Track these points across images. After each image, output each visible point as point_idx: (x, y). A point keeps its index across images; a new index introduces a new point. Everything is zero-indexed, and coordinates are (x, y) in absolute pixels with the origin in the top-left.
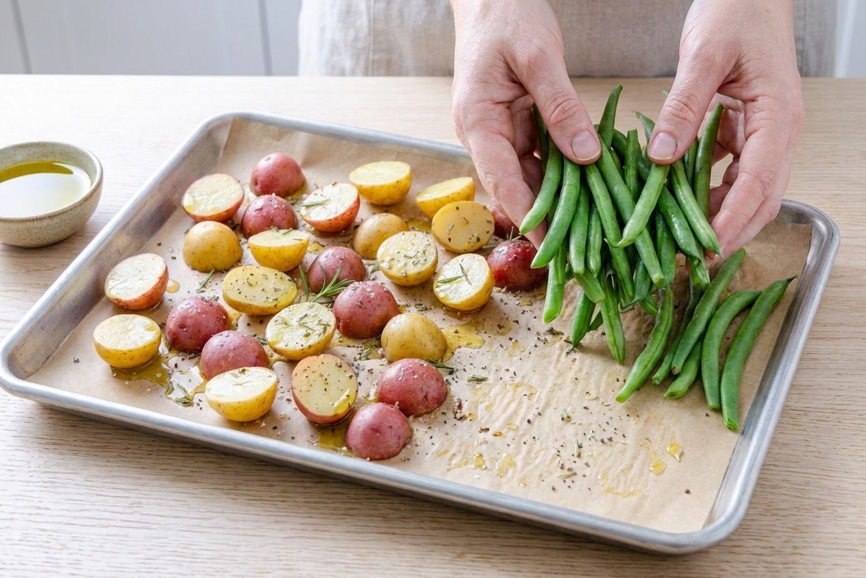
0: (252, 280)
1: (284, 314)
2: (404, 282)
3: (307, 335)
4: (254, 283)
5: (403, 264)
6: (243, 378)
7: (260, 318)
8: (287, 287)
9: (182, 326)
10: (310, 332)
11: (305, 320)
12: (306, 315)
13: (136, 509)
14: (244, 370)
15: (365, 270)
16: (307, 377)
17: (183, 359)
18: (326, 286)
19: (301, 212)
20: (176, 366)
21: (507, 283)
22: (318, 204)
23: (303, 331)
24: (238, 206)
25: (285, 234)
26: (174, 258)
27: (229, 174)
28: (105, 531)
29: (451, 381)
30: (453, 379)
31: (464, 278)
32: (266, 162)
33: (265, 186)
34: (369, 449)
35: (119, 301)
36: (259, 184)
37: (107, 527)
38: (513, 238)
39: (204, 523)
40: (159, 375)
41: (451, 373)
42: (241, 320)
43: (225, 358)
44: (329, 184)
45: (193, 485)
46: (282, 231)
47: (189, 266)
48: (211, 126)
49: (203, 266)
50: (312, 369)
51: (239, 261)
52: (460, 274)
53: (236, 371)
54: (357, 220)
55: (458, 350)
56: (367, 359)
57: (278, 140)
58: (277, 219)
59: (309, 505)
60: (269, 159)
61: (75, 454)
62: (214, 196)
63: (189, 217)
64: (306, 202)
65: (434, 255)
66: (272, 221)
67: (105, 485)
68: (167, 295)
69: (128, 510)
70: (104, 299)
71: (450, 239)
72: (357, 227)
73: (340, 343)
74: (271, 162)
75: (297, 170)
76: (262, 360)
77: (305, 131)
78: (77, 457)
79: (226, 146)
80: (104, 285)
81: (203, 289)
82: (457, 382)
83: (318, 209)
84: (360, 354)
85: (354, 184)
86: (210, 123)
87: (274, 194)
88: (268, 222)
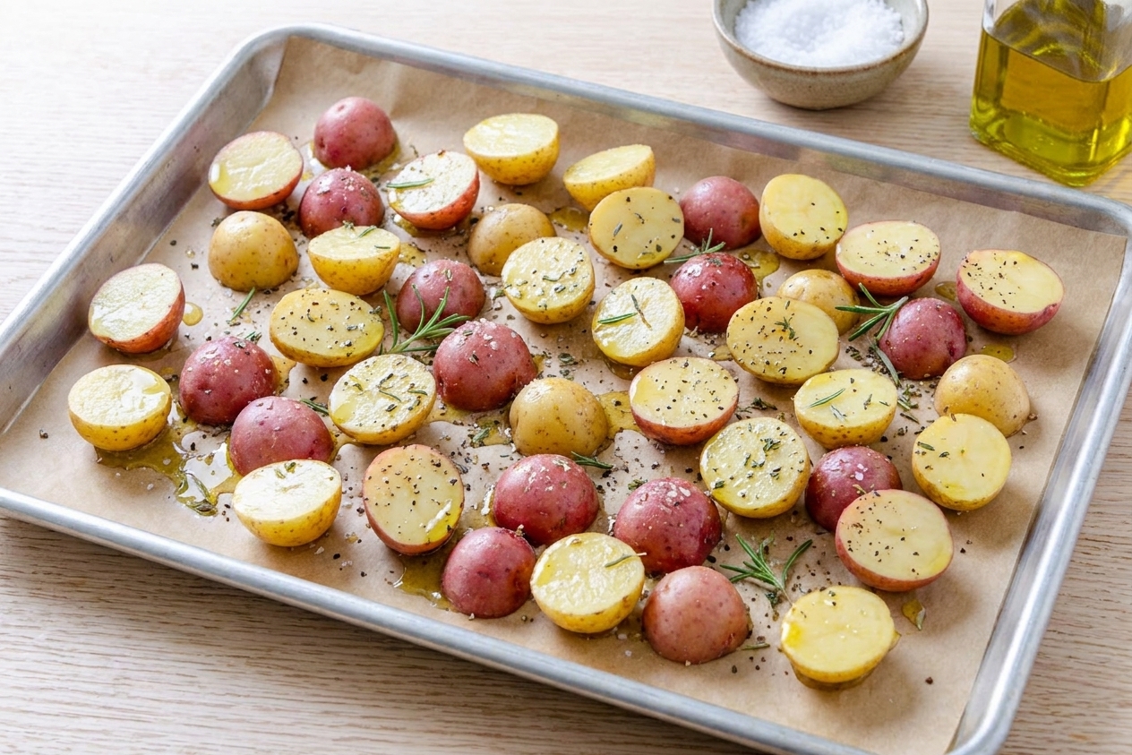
0: (315, 313)
1: (357, 371)
2: (542, 320)
3: (391, 409)
4: (317, 319)
5: (538, 292)
6: (291, 478)
7: (325, 372)
8: (365, 323)
9: (203, 386)
10: (396, 403)
11: (390, 383)
12: (391, 376)
13: (121, 689)
14: (293, 465)
15: (485, 295)
16: (387, 482)
17: (204, 437)
18: (425, 323)
19: (389, 197)
20: (193, 447)
21: (698, 322)
22: (414, 186)
23: (385, 402)
24: (293, 185)
25: (366, 233)
26: (195, 267)
27: (281, 133)
28: (76, 724)
29: (605, 487)
30: (608, 484)
31: (638, 317)
32: (338, 110)
33: (336, 153)
34: (475, 601)
35: (110, 341)
36: (326, 146)
37: (77, 716)
38: (711, 246)
39: (220, 712)
40: (166, 462)
41: (606, 475)
42: (295, 375)
43: (267, 442)
44: (434, 153)
45: (204, 650)
46: (361, 229)
47: (217, 279)
48: (256, 49)
49: (238, 284)
50: (396, 469)
51: (295, 273)
52: (632, 310)
53: (281, 466)
54: (476, 209)
55: (619, 435)
56: (482, 444)
57: (357, 72)
58: (353, 209)
59: (375, 685)
60: (342, 108)
61: (35, 596)
62: (257, 169)
63: (219, 202)
64: (399, 180)
65: (589, 278)
66: (345, 211)
67: (77, 646)
68: (183, 329)
69: (111, 691)
70: (85, 336)
71: (615, 248)
72: (476, 221)
73: (442, 417)
74: (344, 113)
75: (385, 125)
76: (323, 447)
77: (398, 62)
78: (38, 600)
79: (277, 81)
80: (87, 315)
81: (238, 320)
82: (613, 490)
83: (415, 192)
84: (471, 436)
85: (470, 154)
86: (252, 44)
87: (348, 169)
88: (340, 214)
